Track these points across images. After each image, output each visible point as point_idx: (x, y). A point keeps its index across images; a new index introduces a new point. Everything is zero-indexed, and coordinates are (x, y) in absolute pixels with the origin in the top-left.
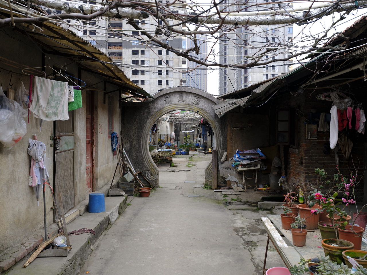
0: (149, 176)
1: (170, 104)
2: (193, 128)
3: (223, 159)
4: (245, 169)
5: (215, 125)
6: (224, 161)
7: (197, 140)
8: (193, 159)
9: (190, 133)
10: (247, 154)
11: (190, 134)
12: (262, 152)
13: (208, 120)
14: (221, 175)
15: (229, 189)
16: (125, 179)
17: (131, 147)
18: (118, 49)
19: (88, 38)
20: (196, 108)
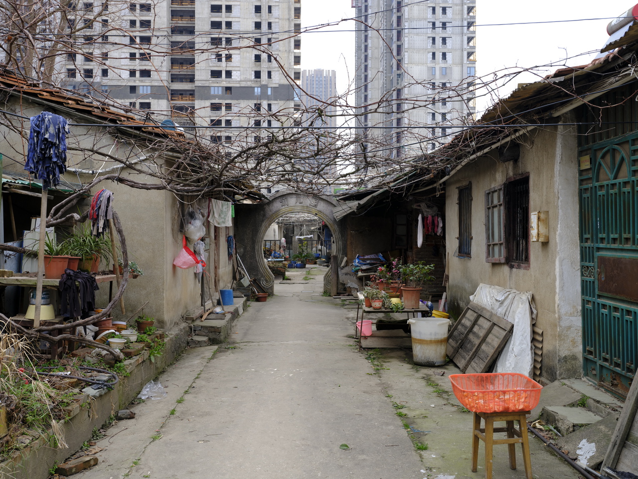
0: (264, 283)
1: (286, 206)
2: (312, 232)
3: (343, 264)
4: (365, 274)
5: (334, 229)
6: (344, 267)
7: (317, 248)
8: (312, 273)
9: (307, 239)
10: (368, 259)
11: (307, 241)
12: (383, 257)
13: (327, 224)
14: (341, 281)
15: (349, 295)
16: (242, 284)
17: (245, 252)
18: (186, 100)
19: (137, 81)
20: (314, 210)
